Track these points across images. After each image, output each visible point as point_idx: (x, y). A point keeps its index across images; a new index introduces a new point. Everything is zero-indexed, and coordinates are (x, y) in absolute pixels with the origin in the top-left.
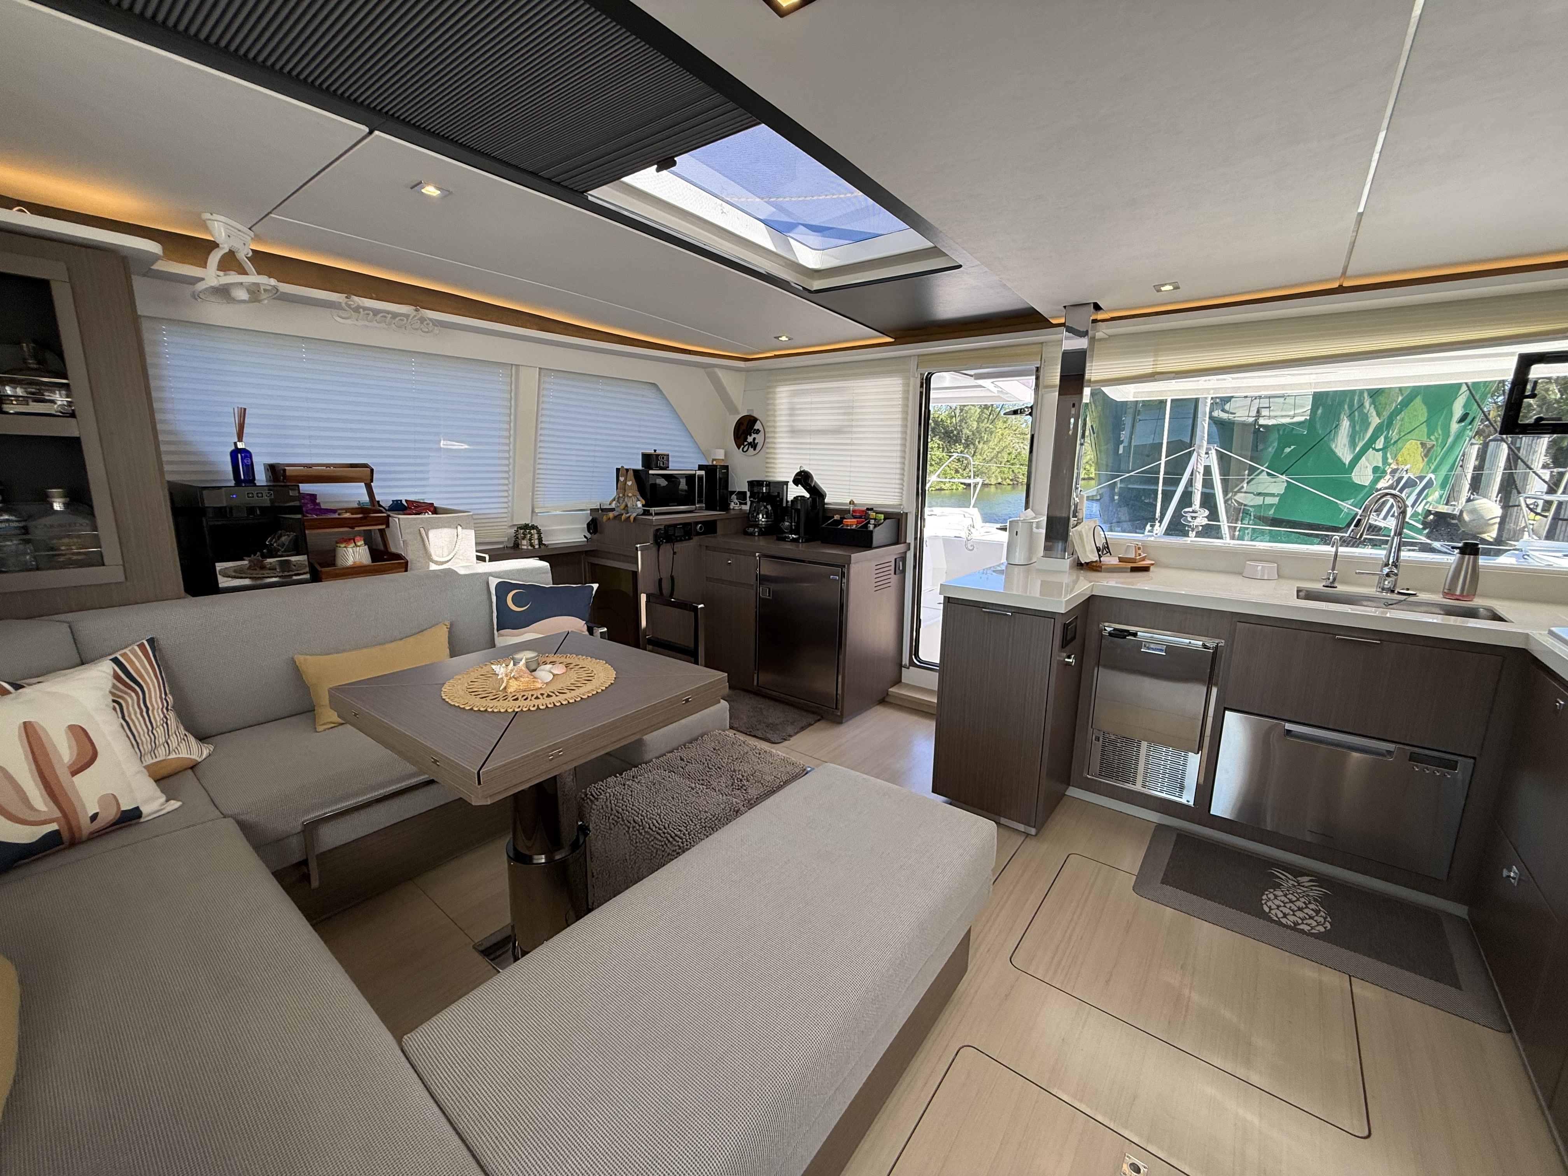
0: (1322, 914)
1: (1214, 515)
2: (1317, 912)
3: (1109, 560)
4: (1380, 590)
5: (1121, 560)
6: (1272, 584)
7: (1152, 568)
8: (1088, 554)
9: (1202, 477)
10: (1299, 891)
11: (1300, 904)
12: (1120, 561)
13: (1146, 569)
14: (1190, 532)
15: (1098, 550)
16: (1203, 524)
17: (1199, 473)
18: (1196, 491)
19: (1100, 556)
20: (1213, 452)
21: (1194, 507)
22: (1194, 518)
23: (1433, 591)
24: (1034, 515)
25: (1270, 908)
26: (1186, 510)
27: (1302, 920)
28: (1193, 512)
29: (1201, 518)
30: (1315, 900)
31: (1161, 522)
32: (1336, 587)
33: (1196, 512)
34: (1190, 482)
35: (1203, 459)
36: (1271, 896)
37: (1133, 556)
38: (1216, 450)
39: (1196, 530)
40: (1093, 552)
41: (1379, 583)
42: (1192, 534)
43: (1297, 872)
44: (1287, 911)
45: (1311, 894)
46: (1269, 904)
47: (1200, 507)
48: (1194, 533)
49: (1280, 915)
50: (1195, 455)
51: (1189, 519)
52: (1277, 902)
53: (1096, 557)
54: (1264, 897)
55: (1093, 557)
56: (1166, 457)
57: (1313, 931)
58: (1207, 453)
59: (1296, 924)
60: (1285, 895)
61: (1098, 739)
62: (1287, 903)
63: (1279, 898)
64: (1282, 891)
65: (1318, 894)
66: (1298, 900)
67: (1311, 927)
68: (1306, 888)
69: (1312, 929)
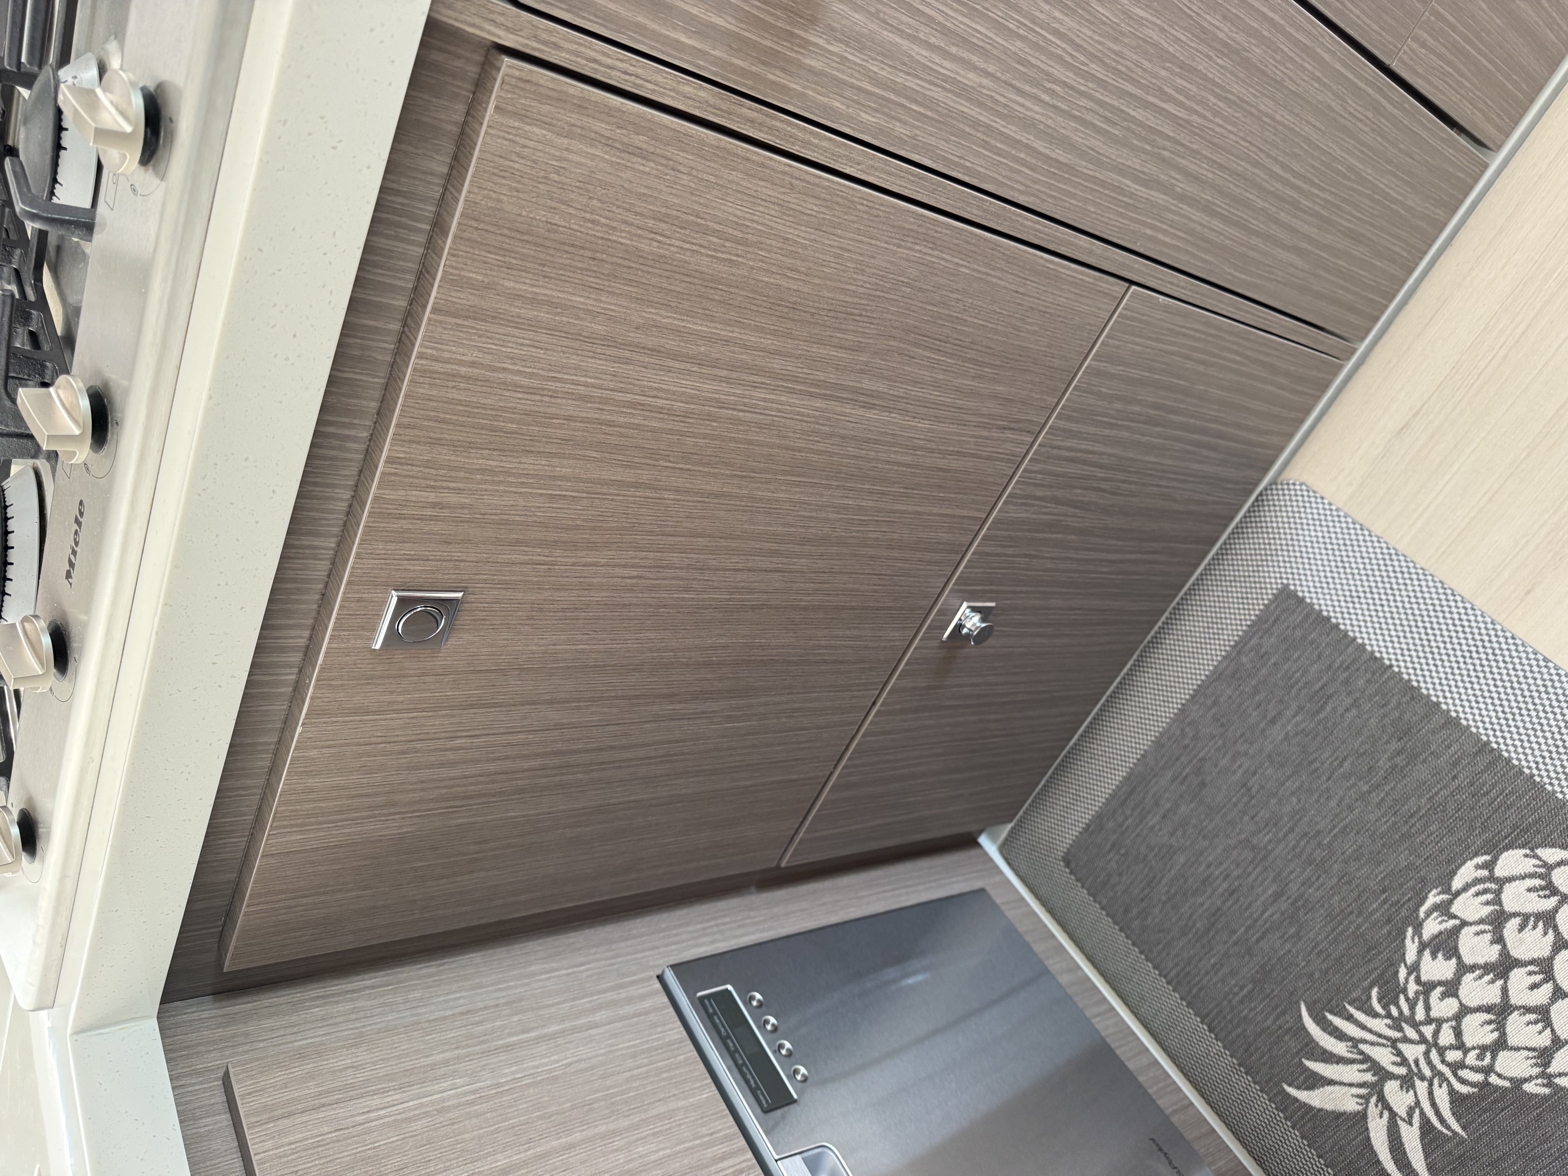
30: (1395, 991)
43: (1322, 1145)
62: (1527, 1010)
63: (1544, 1040)
64: (1488, 1070)
65: (1350, 1018)
66: (1465, 1011)
67: (1547, 877)
68: (1367, 1059)
69: (1550, 868)
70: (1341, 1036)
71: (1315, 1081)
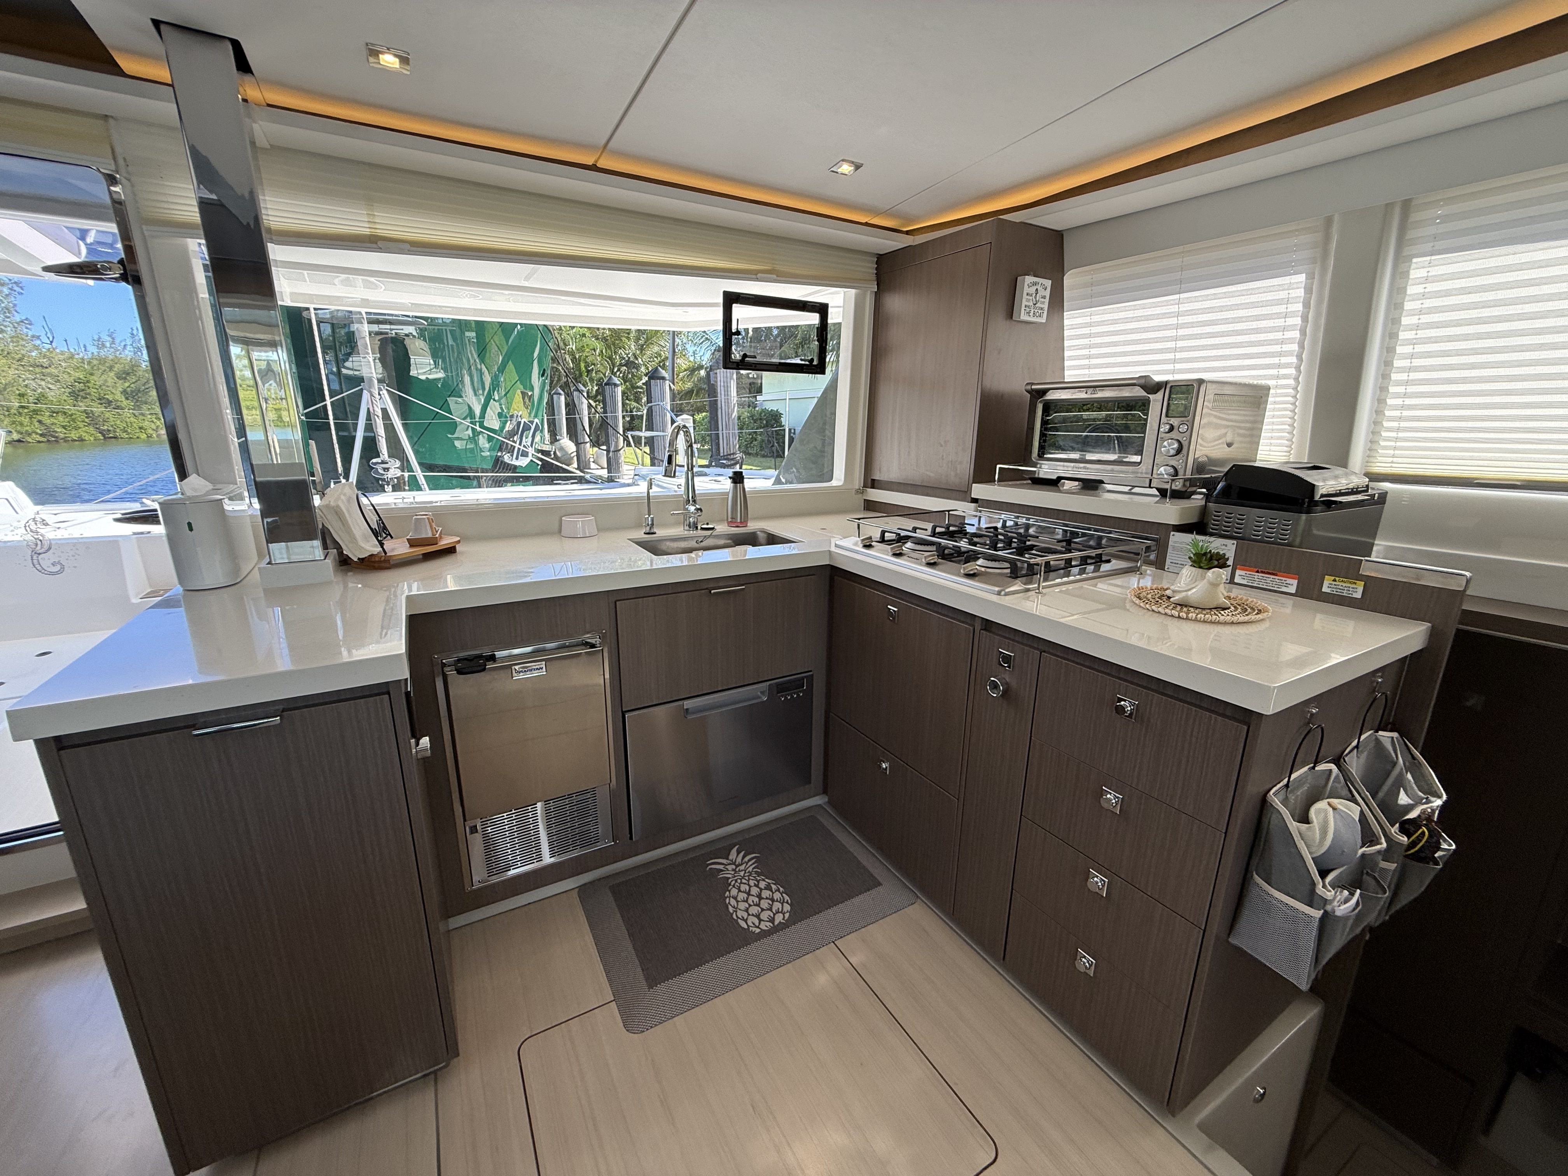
0: (774, 887)
1: (406, 465)
2: (768, 887)
3: (397, 547)
4: (687, 528)
5: (413, 543)
6: (594, 541)
7: (458, 548)
8: (362, 544)
9: (382, 422)
10: (742, 874)
11: (754, 891)
12: (411, 546)
13: (451, 551)
14: (386, 486)
15: (376, 534)
16: (398, 475)
17: (378, 416)
18: (380, 438)
19: (382, 545)
20: (385, 392)
21: (382, 457)
22: (386, 469)
23: (721, 521)
24: (210, 486)
25: (743, 919)
26: (374, 460)
27: (770, 909)
28: (383, 462)
29: (394, 471)
30: (759, 874)
31: (347, 477)
32: (655, 533)
33: (387, 463)
34: (369, 427)
35: (378, 400)
36: (733, 902)
37: (430, 535)
38: (387, 390)
39: (391, 483)
40: (366, 539)
41: (685, 520)
42: (389, 488)
43: (721, 850)
44: (754, 910)
45: (750, 869)
46: (740, 914)
47: (389, 457)
48: (390, 486)
49: (756, 922)
50: (366, 395)
51: (381, 471)
52: (743, 906)
53: (375, 546)
54: (731, 909)
55: (371, 547)
56: (330, 398)
57: (787, 915)
58: (379, 394)
59: (772, 920)
60: (740, 891)
61: (474, 830)
62: (747, 899)
63: (739, 899)
64: (734, 886)
65: (753, 864)
66: (750, 887)
67: (781, 912)
68: (742, 864)
69: (783, 914)
70: (749, 861)
71: (738, 853)
